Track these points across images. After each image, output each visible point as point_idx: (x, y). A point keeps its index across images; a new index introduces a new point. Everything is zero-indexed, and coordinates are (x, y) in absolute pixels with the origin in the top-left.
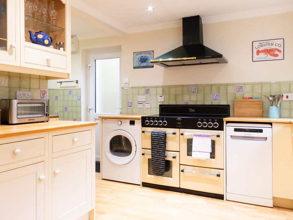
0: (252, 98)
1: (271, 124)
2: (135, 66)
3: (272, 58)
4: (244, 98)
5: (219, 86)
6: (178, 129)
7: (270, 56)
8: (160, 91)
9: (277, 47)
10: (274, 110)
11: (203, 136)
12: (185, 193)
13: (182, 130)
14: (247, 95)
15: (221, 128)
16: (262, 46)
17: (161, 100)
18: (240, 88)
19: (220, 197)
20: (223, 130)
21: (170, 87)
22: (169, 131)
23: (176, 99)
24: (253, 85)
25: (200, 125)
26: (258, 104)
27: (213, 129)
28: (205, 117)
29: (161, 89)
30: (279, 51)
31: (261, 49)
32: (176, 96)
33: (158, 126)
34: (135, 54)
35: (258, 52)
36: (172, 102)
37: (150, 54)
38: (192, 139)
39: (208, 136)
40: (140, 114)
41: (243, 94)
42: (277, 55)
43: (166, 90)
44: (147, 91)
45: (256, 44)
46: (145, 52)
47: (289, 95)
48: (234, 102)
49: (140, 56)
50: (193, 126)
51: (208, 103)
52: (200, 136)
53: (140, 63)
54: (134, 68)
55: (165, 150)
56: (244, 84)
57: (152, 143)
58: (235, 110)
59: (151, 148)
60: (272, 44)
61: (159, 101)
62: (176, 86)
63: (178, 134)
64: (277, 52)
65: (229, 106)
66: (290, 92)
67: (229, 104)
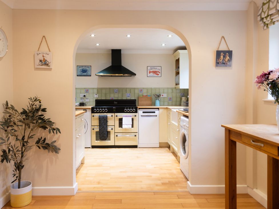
0: (147, 96)
1: (158, 109)
2: (78, 75)
3: (156, 76)
4: (143, 96)
5: (130, 89)
6: (114, 114)
7: (155, 75)
8: (96, 91)
9: (158, 71)
10: (158, 102)
11: (128, 116)
12: (117, 148)
13: (116, 114)
14: (145, 94)
15: (136, 112)
16: (151, 69)
17: (96, 97)
18: (141, 91)
19: (136, 147)
20: (137, 113)
21: (102, 89)
22: (109, 115)
23: (106, 97)
24: (147, 89)
25: (126, 110)
26: (150, 99)
27: (132, 112)
28: (131, 107)
29: (96, 90)
30: (159, 72)
31: (151, 71)
32: (106, 94)
33: (102, 112)
34: (78, 67)
35: (150, 72)
36: (103, 98)
37: (88, 67)
38: (122, 118)
39: (131, 116)
40: (90, 106)
41: (143, 94)
42: (158, 75)
43: (99, 90)
44: (87, 91)
45: (149, 68)
46: (85, 66)
47: (163, 94)
48: (138, 98)
49: (82, 68)
50: (122, 111)
51: (124, 98)
52: (126, 116)
53: (82, 73)
54: (77, 76)
55: (107, 126)
56: (143, 88)
57: (99, 122)
58: (139, 102)
59: (99, 125)
60: (156, 69)
61: (95, 97)
62: (106, 89)
63: (114, 116)
64: (158, 73)
65: (135, 100)
66: (164, 93)
67: (136, 99)
